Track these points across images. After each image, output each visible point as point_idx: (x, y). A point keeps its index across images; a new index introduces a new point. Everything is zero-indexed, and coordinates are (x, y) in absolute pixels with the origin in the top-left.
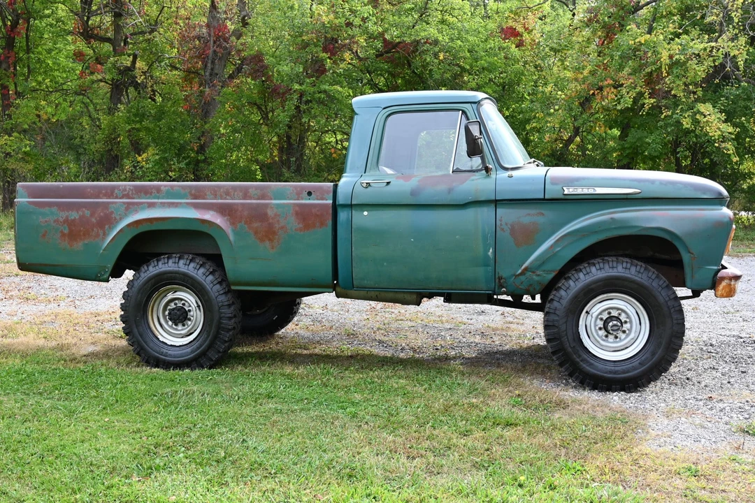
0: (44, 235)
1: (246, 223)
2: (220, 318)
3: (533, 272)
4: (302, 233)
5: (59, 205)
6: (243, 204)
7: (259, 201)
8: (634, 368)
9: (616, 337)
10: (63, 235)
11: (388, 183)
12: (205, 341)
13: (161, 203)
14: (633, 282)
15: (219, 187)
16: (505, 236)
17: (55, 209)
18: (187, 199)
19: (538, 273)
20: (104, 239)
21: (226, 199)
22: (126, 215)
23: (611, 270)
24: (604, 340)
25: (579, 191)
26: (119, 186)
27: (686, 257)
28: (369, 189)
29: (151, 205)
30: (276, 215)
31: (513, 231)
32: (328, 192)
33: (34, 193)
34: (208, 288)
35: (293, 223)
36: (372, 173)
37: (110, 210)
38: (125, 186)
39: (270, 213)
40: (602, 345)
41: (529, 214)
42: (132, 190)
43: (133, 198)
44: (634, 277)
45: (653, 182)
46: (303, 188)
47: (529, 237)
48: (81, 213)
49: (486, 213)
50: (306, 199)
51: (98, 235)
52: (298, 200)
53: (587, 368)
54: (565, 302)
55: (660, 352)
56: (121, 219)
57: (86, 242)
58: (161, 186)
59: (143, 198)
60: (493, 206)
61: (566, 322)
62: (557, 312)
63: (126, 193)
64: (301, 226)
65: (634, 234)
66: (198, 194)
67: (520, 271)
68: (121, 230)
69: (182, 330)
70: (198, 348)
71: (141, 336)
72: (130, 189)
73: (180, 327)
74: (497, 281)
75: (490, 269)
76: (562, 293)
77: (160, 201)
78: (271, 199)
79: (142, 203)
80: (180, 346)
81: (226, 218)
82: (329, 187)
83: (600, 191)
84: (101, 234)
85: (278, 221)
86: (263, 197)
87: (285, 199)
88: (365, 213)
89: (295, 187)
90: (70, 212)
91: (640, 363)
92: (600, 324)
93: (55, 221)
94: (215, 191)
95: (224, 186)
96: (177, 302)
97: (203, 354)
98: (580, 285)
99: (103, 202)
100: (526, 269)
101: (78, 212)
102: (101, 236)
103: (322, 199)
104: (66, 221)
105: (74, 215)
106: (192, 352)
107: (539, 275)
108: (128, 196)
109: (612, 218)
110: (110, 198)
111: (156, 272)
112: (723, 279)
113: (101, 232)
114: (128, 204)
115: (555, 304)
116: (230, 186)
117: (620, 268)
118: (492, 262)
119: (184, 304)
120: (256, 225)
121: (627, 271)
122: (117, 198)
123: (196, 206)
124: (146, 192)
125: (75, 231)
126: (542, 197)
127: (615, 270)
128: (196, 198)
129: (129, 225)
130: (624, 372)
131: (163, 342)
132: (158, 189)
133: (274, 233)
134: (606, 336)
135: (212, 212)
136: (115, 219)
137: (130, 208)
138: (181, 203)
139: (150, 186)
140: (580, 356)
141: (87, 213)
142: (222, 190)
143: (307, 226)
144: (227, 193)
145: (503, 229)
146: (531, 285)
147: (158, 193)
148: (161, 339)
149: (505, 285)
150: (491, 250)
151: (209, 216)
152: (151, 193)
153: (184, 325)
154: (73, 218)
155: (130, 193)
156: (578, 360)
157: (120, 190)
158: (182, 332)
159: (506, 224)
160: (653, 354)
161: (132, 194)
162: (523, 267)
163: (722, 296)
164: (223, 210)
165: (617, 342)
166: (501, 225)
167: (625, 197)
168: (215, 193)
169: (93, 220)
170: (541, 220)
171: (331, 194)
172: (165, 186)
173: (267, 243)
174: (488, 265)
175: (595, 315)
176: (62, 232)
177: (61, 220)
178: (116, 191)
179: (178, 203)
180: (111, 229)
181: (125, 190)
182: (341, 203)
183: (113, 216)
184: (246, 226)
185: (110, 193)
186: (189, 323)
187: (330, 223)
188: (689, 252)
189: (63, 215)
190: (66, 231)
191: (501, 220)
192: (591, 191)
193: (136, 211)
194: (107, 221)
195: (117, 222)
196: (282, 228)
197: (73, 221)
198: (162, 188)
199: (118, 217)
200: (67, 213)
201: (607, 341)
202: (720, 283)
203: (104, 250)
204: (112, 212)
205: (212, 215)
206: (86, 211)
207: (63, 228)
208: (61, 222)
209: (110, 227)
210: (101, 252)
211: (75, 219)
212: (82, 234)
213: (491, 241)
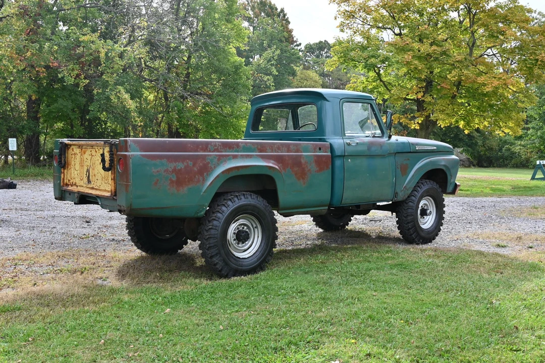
0: (156, 183)
1: (290, 168)
3: (406, 189)
4: (318, 174)
5: (169, 158)
6: (288, 155)
7: (296, 154)
8: (433, 231)
9: (424, 218)
10: (172, 182)
11: (357, 143)
13: (241, 155)
15: (274, 144)
16: (399, 170)
17: (165, 161)
18: (256, 152)
20: (203, 184)
21: (278, 152)
22: (218, 165)
23: (427, 186)
25: (421, 148)
26: (211, 142)
27: (449, 178)
28: (351, 146)
29: (235, 157)
30: (306, 162)
31: (401, 168)
32: (327, 148)
33: (144, 148)
35: (313, 167)
37: (207, 161)
38: (215, 142)
39: (303, 161)
40: (421, 221)
41: (405, 160)
42: (220, 146)
43: (222, 152)
46: (316, 145)
47: (405, 170)
48: (185, 164)
49: (392, 160)
50: (319, 152)
51: (199, 181)
52: (315, 152)
56: (215, 167)
57: (190, 187)
59: (229, 152)
60: (394, 155)
63: (216, 148)
64: (318, 169)
66: (262, 148)
67: (402, 188)
68: (218, 176)
69: (243, 247)
70: (261, 257)
72: (219, 145)
73: (240, 245)
74: (395, 194)
75: (394, 188)
77: (240, 153)
78: (302, 152)
79: (228, 156)
80: (248, 258)
81: (280, 164)
82: (329, 145)
84: (201, 180)
85: (307, 166)
86: (297, 151)
87: (309, 152)
88: (350, 160)
89: (313, 144)
90: (177, 163)
91: (434, 228)
92: (420, 212)
93: (165, 171)
94: (272, 147)
95: (277, 143)
96: (239, 227)
98: (420, 194)
99: (202, 155)
100: (404, 187)
101: (183, 163)
102: (201, 182)
103: (326, 152)
104: (175, 171)
105: (180, 166)
107: (408, 190)
108: (218, 150)
110: (206, 152)
112: (457, 186)
113: (201, 178)
114: (219, 155)
116: (280, 143)
117: (430, 184)
118: (395, 185)
119: (244, 228)
120: (296, 169)
122: (210, 151)
123: (264, 158)
124: (230, 147)
125: (181, 179)
126: (409, 151)
127: (429, 186)
128: (261, 152)
129: (223, 172)
130: (430, 233)
131: (238, 257)
132: (237, 145)
133: (305, 174)
134: (421, 218)
135: (273, 161)
136: (211, 168)
137: (221, 159)
138: (253, 155)
139: (232, 142)
140: (420, 229)
141: (190, 163)
142: (275, 146)
143: (321, 169)
144: (279, 148)
145: (398, 167)
146: (405, 195)
147: (238, 148)
148: (236, 255)
149: (397, 196)
150: (394, 179)
151: (271, 164)
152: (233, 148)
153: (243, 243)
154: (179, 168)
155: (219, 148)
157: (212, 146)
159: (399, 165)
161: (221, 149)
164: (279, 159)
166: (397, 165)
167: (432, 151)
169: (195, 169)
170: (408, 162)
171: (329, 150)
172: (242, 143)
173: (301, 180)
176: (171, 180)
177: (170, 170)
178: (209, 146)
179: (251, 155)
180: (209, 175)
181: (215, 146)
182: (337, 154)
183: (209, 165)
184: (291, 170)
185: (205, 147)
187: (330, 166)
189: (171, 166)
190: (174, 179)
191: (397, 163)
192: (424, 148)
193: (226, 162)
194: (205, 170)
195: (213, 170)
196: (309, 170)
197: (180, 170)
198: (240, 144)
199: (213, 167)
200: (175, 164)
202: (456, 190)
203: (204, 192)
204: (209, 163)
205: (273, 164)
206: (190, 162)
207: (171, 176)
208: (170, 172)
209: (207, 175)
210: (202, 193)
211: (181, 169)
212: (187, 180)
213: (394, 174)
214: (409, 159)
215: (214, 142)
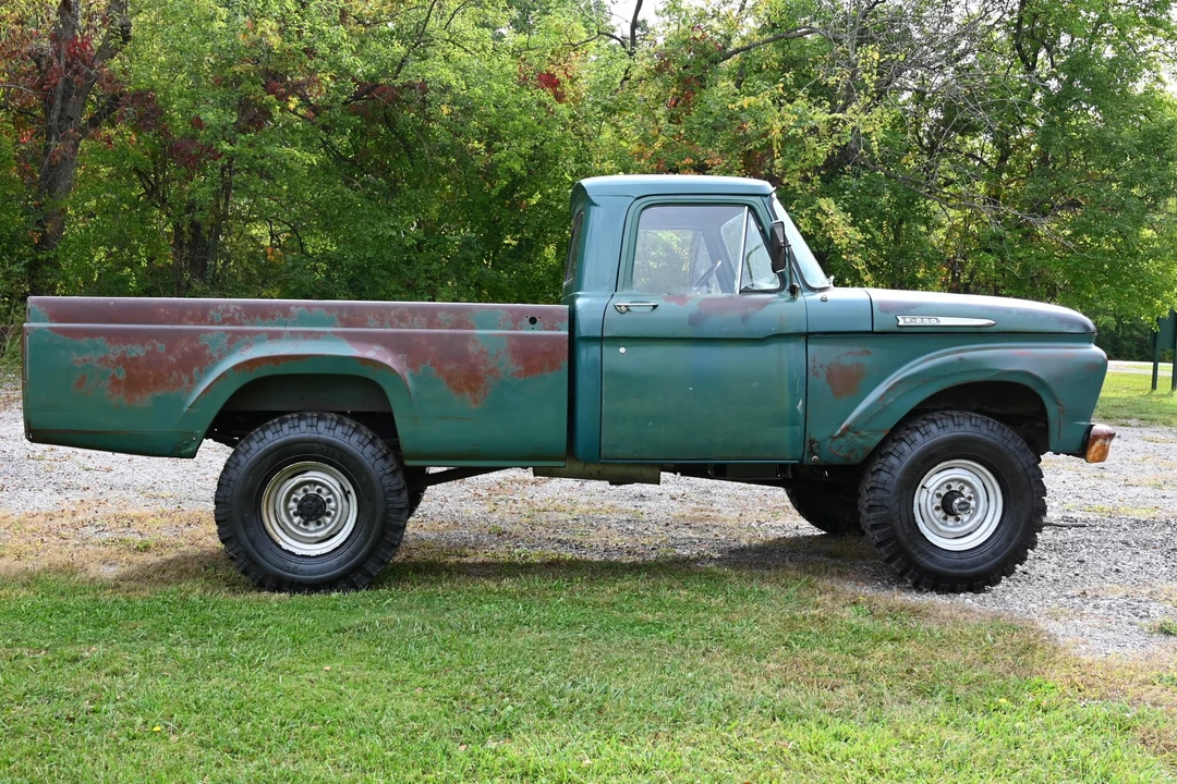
0: (81, 383)
1: (433, 364)
2: (387, 510)
3: (857, 433)
4: (522, 379)
5: (108, 334)
6: (428, 336)
7: (453, 331)
8: (986, 560)
9: (958, 519)
10: (116, 382)
11: (655, 307)
12: (361, 547)
13: (292, 332)
14: (986, 444)
15: (389, 309)
16: (819, 383)
17: (100, 341)
18: (335, 326)
19: (863, 433)
20: (190, 390)
21: (399, 327)
22: (230, 352)
23: (957, 429)
24: (942, 524)
25: (918, 322)
26: (217, 305)
27: (1052, 410)
28: (627, 315)
29: (274, 336)
30: (481, 352)
31: (830, 377)
32: (561, 319)
33: (58, 314)
34: (368, 463)
35: (508, 365)
36: (626, 292)
37: (202, 343)
38: (228, 304)
39: (472, 349)
40: (940, 531)
41: (851, 353)
42: (240, 312)
43: (242, 325)
44: (985, 437)
45: (1008, 311)
46: (522, 311)
47: (850, 384)
48: (148, 347)
49: (792, 352)
50: (528, 329)
51: (179, 383)
52: (515, 329)
53: (927, 562)
54: (898, 473)
55: (1017, 536)
56: (221, 357)
57: (158, 394)
58: (290, 305)
59: (260, 325)
60: (803, 340)
61: (899, 500)
62: (887, 487)
63: (229, 315)
64: (520, 368)
65: (989, 379)
66: (351, 318)
67: (839, 431)
68: (223, 375)
69: (316, 531)
70: (349, 559)
71: (253, 543)
72: (235, 309)
73: (312, 527)
74: (807, 445)
75: (799, 429)
76: (893, 460)
77: (289, 329)
78: (473, 328)
79: (257, 333)
80: (317, 556)
81: (400, 356)
82: (563, 311)
83: (945, 321)
84: (185, 379)
85: (485, 361)
86: (459, 325)
87: (496, 329)
88: (622, 350)
89: (511, 309)
90: (129, 346)
91: (992, 553)
92: (938, 502)
93: (100, 361)
94: (381, 315)
95: (396, 307)
96: (307, 487)
97: (358, 567)
98: (918, 449)
99: (189, 331)
100: (847, 429)
101: (143, 346)
102: (185, 385)
103: (552, 329)
104: (122, 360)
105: (137, 351)
106: (339, 564)
107: (864, 437)
108: (232, 321)
109: (961, 359)
110: (200, 324)
111: (278, 441)
112: (1097, 437)
114: (234, 333)
115: (883, 475)
116: (404, 306)
117: (967, 424)
118: (802, 419)
119: (319, 491)
120: (449, 367)
121: (977, 430)
122: (212, 323)
123: (352, 338)
124: (264, 314)
125: (137, 377)
126: (869, 329)
127: (962, 428)
128: (348, 325)
129: (236, 367)
130: (973, 566)
131: (288, 552)
132: (285, 310)
133: (478, 379)
134: (945, 518)
135: (377, 348)
136: (211, 357)
137: (236, 340)
138: (325, 333)
139: (270, 305)
140: (917, 546)
141: (161, 347)
142: (392, 313)
143: (529, 370)
144: (402, 317)
145: (816, 374)
146: (852, 450)
147: (285, 316)
148: (285, 546)
149: (817, 451)
150: (801, 403)
151: (372, 353)
152: (273, 317)
153: (319, 523)
154: (133, 355)
155: (237, 316)
156: (914, 552)
157: (218, 311)
158: (319, 534)
159: (821, 367)
160: (1009, 539)
161: (239, 317)
162: (843, 426)
163: (1094, 461)
165: (959, 526)
166: (814, 367)
167: (976, 330)
168: (381, 317)
169: (172, 359)
170: (865, 360)
171: (566, 322)
172: (297, 306)
173: (467, 394)
174: (796, 425)
175: (931, 490)
176: (113, 378)
177: (114, 358)
178: (211, 313)
179: (319, 333)
180: (204, 373)
181: (227, 311)
182: (584, 334)
183: (208, 352)
184: (433, 369)
185: (202, 315)
186: (328, 520)
187: (565, 364)
188: (1057, 403)
189: (116, 351)
190: (122, 376)
191: (814, 361)
192: (933, 322)
193: (248, 345)
194: (197, 360)
195: (214, 362)
196: (491, 371)
197: (134, 360)
198: (292, 309)
199: (215, 355)
200: (123, 348)
201: (946, 525)
202: (1093, 444)
203: (190, 407)
204: (206, 347)
205: (378, 352)
206: (159, 345)
207: (115, 371)
208: (112, 362)
209: (201, 371)
210: (185, 409)
211: (138, 357)
212: (150, 380)
213: (800, 389)
214: (869, 353)
215: (222, 304)
